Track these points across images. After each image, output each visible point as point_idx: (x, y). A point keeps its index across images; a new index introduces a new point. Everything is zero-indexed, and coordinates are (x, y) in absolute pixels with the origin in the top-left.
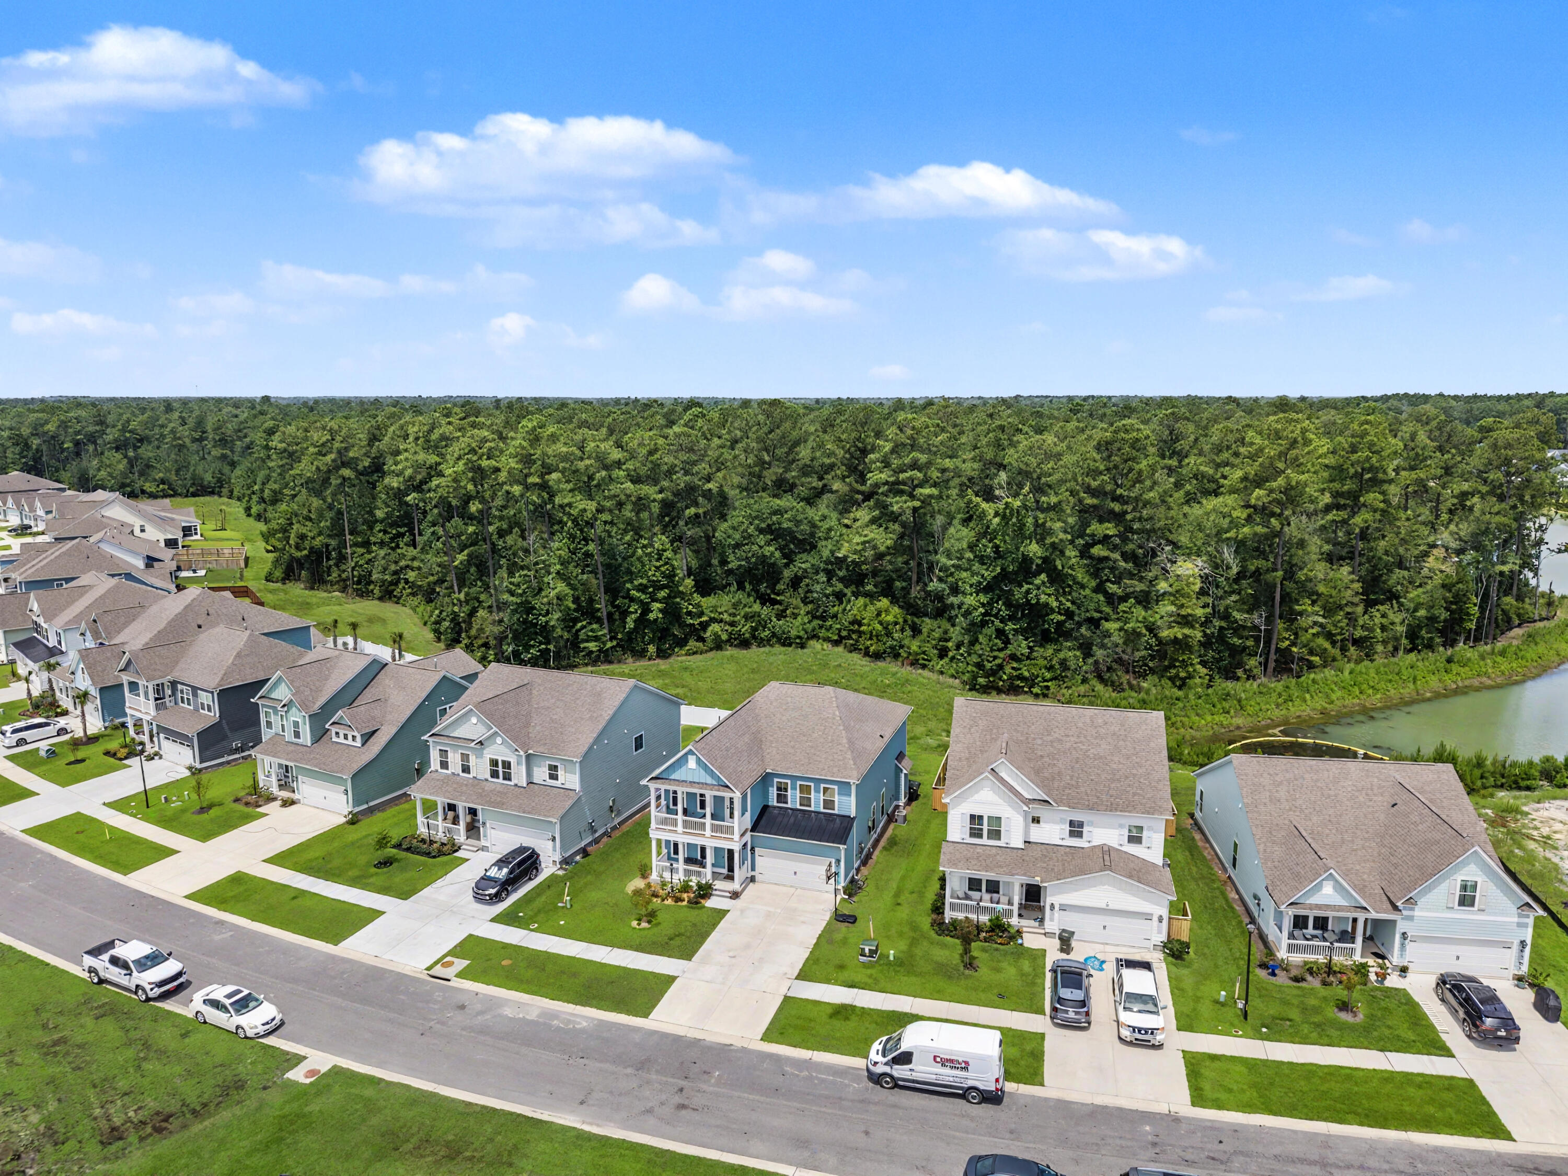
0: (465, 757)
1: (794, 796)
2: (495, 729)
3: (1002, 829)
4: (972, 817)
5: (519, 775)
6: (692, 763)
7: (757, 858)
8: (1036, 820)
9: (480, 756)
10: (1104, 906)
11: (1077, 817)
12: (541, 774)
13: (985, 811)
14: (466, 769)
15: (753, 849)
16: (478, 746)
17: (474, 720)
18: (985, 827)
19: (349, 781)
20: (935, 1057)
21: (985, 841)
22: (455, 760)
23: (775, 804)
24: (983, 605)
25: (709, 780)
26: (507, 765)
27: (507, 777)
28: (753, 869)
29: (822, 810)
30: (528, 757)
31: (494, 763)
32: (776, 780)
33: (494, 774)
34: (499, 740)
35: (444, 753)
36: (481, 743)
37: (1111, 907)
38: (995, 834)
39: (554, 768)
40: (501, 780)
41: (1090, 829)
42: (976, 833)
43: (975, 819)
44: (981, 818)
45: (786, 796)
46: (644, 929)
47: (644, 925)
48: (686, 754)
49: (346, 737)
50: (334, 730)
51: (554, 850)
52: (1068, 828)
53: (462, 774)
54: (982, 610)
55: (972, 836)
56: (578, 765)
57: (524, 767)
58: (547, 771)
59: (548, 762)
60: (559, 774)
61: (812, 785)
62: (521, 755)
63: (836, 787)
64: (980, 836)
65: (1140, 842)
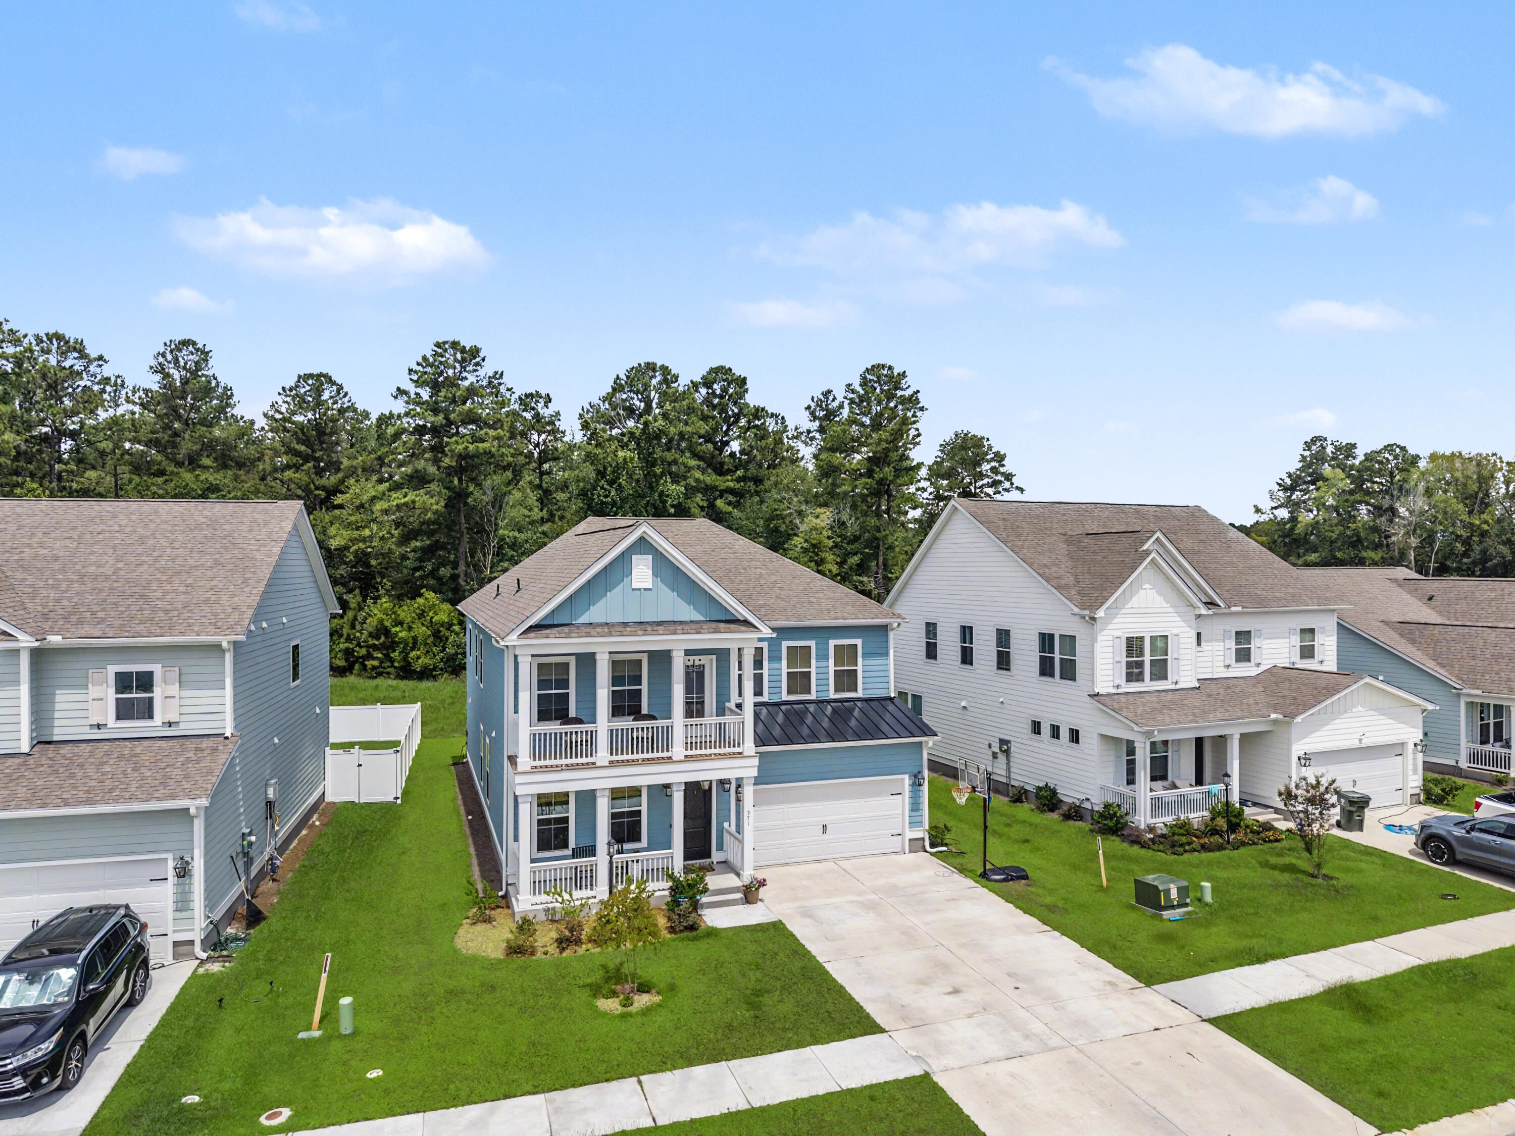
1: (776, 675)
3: (1170, 657)
4: (1130, 642)
6: (639, 571)
10: (1355, 743)
11: (1246, 623)
12: (89, 705)
13: (1146, 628)
18: (1147, 659)
21: (1148, 685)
25: (687, 612)
29: (835, 695)
37: (1366, 742)
38: (1160, 670)
39: (136, 683)
41: (1259, 642)
42: (1134, 673)
43: (1133, 645)
44: (1141, 641)
46: (646, 1011)
47: (642, 1001)
48: (628, 552)
51: (182, 904)
52: (1233, 647)
55: (1130, 678)
56: (229, 658)
57: (24, 690)
58: (111, 695)
59: (112, 669)
60: (158, 693)
61: (812, 644)
62: (16, 652)
63: (859, 642)
64: (1139, 678)
65: (1313, 657)
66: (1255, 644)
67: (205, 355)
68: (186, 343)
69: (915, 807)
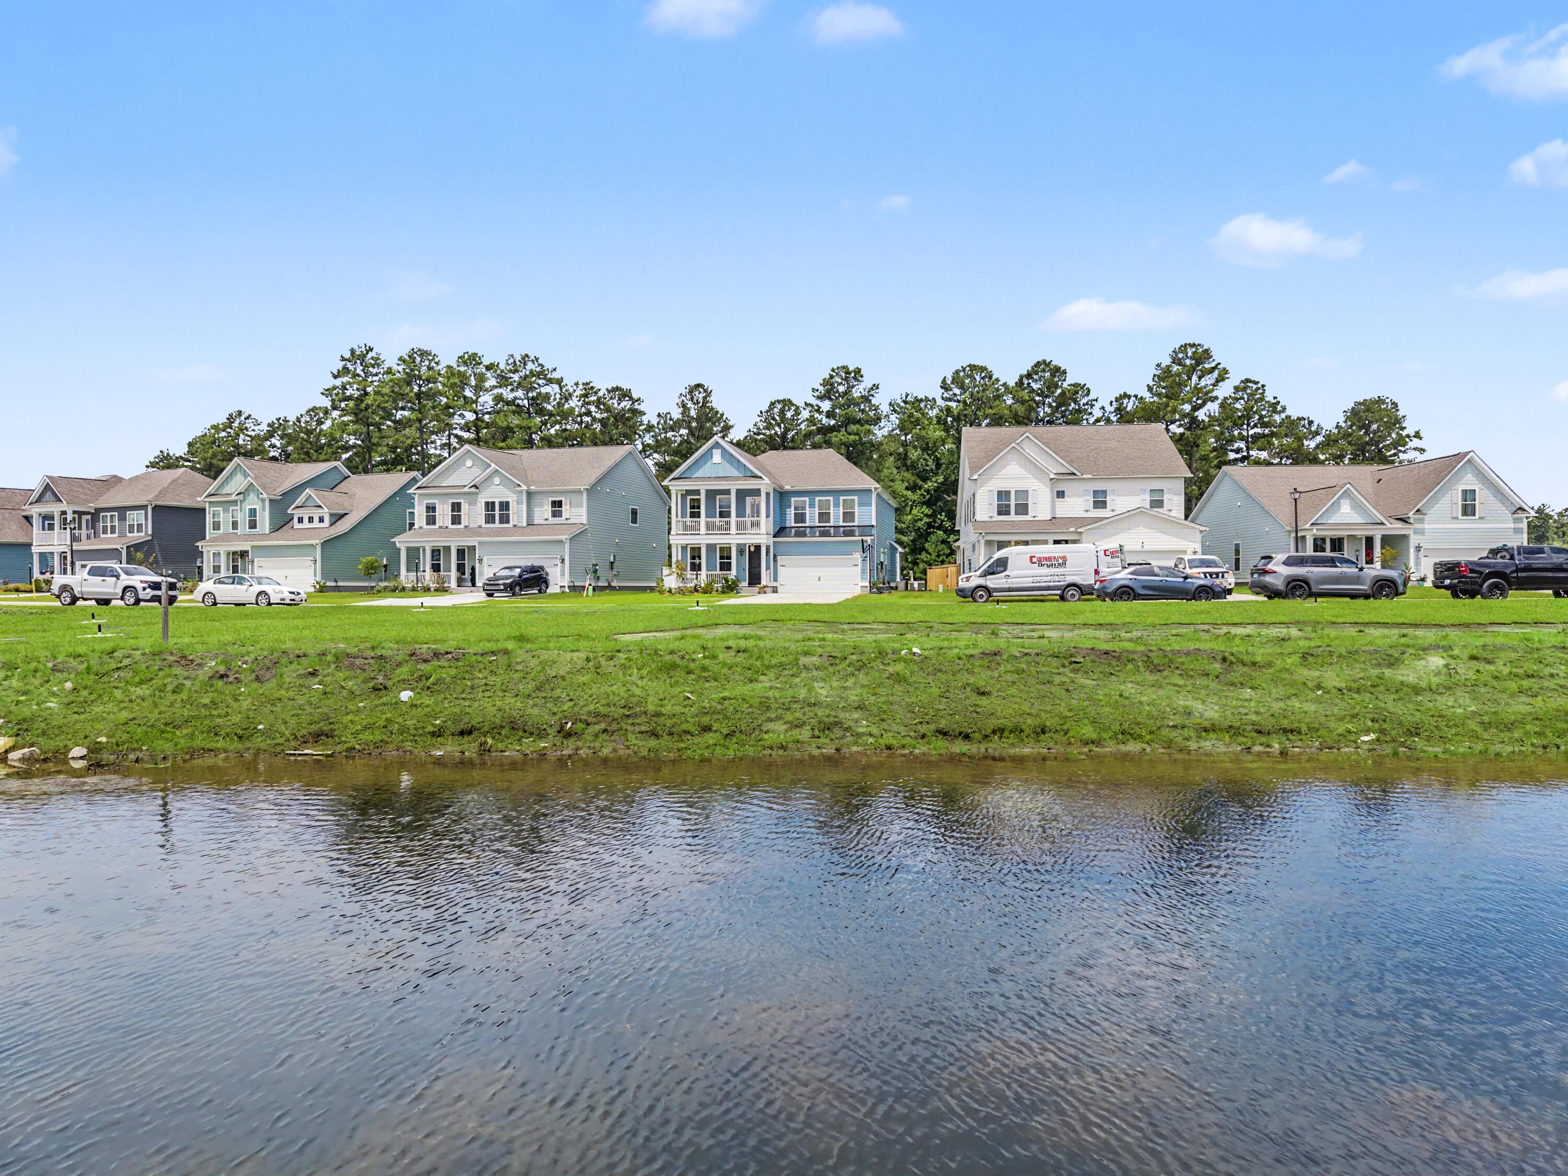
0: (456, 507)
1: (812, 515)
2: (493, 465)
3: (1030, 503)
4: (1000, 493)
5: (518, 514)
6: (717, 456)
7: (780, 569)
8: (1061, 494)
9: (473, 503)
10: (1139, 548)
11: (1100, 486)
12: (543, 512)
13: (1012, 486)
14: (456, 520)
15: (775, 556)
16: (473, 490)
17: (469, 463)
18: (1013, 503)
19: (318, 549)
20: (1031, 558)
21: (1013, 517)
22: (444, 513)
23: (793, 525)
24: (926, 515)
25: (735, 473)
26: (505, 506)
27: (505, 519)
28: (775, 580)
29: (841, 524)
30: (529, 494)
31: (490, 506)
32: (793, 499)
33: (490, 519)
34: (497, 480)
35: (431, 509)
36: (475, 486)
37: (1146, 548)
38: (1023, 509)
39: (557, 504)
40: (497, 524)
41: (1114, 497)
42: (1003, 510)
43: (1003, 495)
44: (1008, 493)
45: (803, 515)
48: (712, 448)
49: (311, 520)
50: (297, 513)
51: (563, 574)
52: (1091, 499)
53: (451, 526)
54: (926, 520)
55: (1000, 513)
56: (585, 495)
57: (524, 506)
58: (550, 508)
59: (551, 499)
60: (563, 509)
61: (831, 498)
62: (521, 492)
63: (856, 498)
64: (1008, 513)
65: (1162, 507)
66: (1108, 499)
67: (708, 393)
68: (698, 386)
69: (863, 572)
